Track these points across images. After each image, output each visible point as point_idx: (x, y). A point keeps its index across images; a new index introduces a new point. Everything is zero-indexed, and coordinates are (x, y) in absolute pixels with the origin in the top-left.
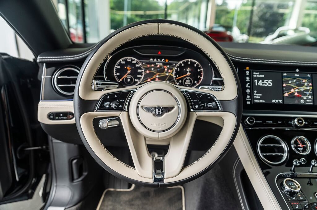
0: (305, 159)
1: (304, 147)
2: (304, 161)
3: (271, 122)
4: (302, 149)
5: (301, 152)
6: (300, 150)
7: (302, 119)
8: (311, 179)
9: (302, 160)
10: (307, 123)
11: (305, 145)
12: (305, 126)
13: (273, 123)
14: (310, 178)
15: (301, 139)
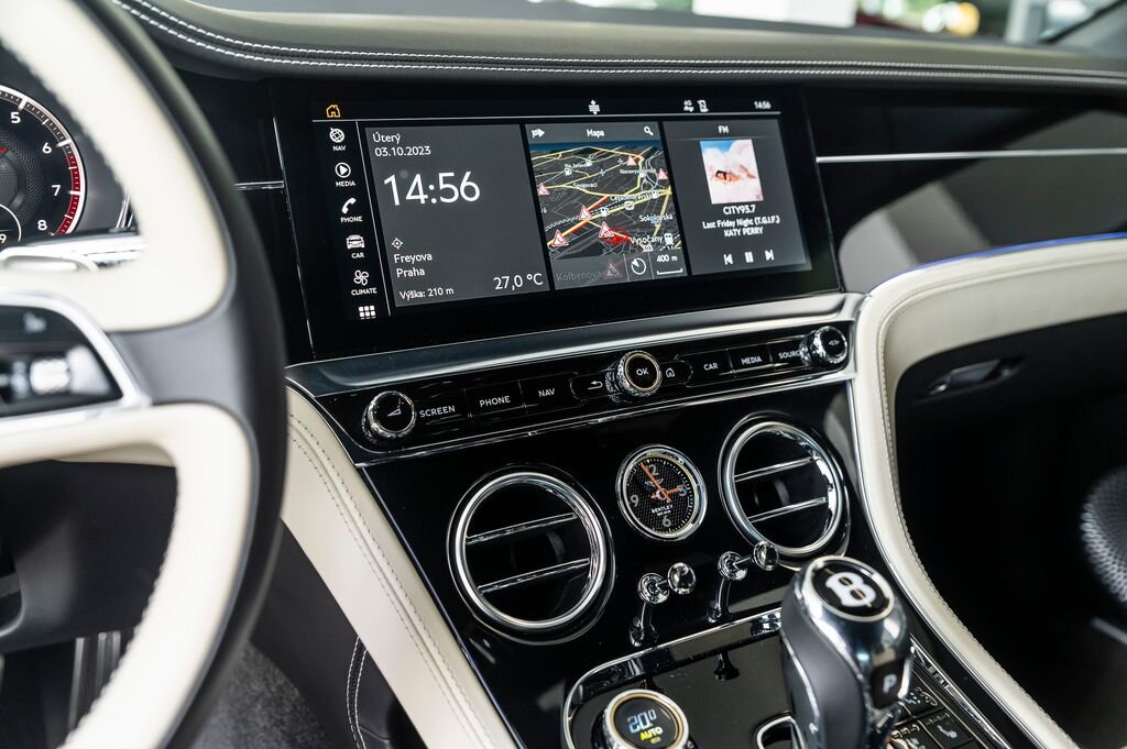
0: (687, 569)
1: (674, 496)
2: (685, 580)
3: (506, 399)
4: (668, 510)
5: (666, 530)
6: (662, 517)
7: (647, 357)
8: (730, 654)
9: (677, 578)
10: (671, 374)
11: (679, 488)
12: (668, 390)
13: (514, 401)
14: (725, 650)
15: (655, 460)
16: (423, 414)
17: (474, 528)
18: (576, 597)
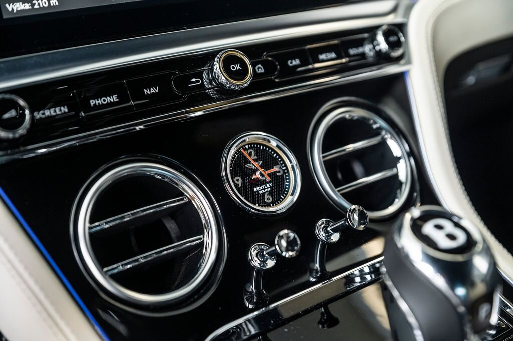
0: (292, 235)
1: (272, 175)
2: (291, 244)
3: (114, 98)
4: (268, 187)
5: (268, 205)
6: (263, 194)
7: (240, 54)
8: (331, 307)
9: (284, 243)
10: (261, 69)
11: (276, 169)
12: (258, 85)
13: (123, 99)
14: (325, 304)
15: (254, 146)
16: (38, 115)
17: (95, 217)
18: (194, 270)
